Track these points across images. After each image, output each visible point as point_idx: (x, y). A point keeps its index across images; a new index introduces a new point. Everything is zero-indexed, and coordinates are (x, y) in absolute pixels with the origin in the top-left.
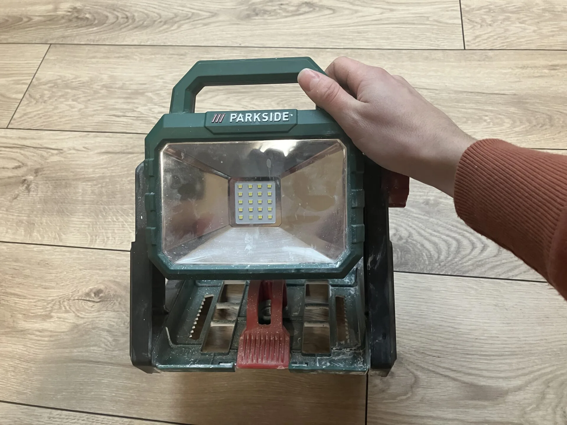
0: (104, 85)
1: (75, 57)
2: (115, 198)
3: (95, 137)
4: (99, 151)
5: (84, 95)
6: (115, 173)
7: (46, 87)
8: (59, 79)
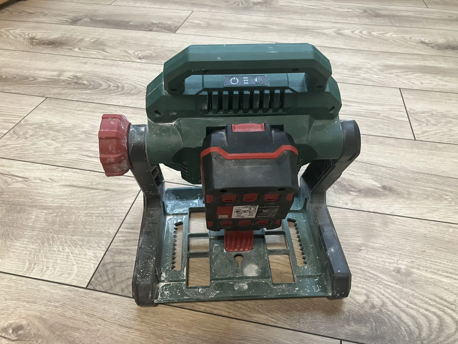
0: (83, 131)
1: (64, 108)
2: (67, 228)
3: (63, 171)
4: (63, 183)
5: (63, 137)
6: (74, 204)
7: (31, 127)
8: (45, 123)
